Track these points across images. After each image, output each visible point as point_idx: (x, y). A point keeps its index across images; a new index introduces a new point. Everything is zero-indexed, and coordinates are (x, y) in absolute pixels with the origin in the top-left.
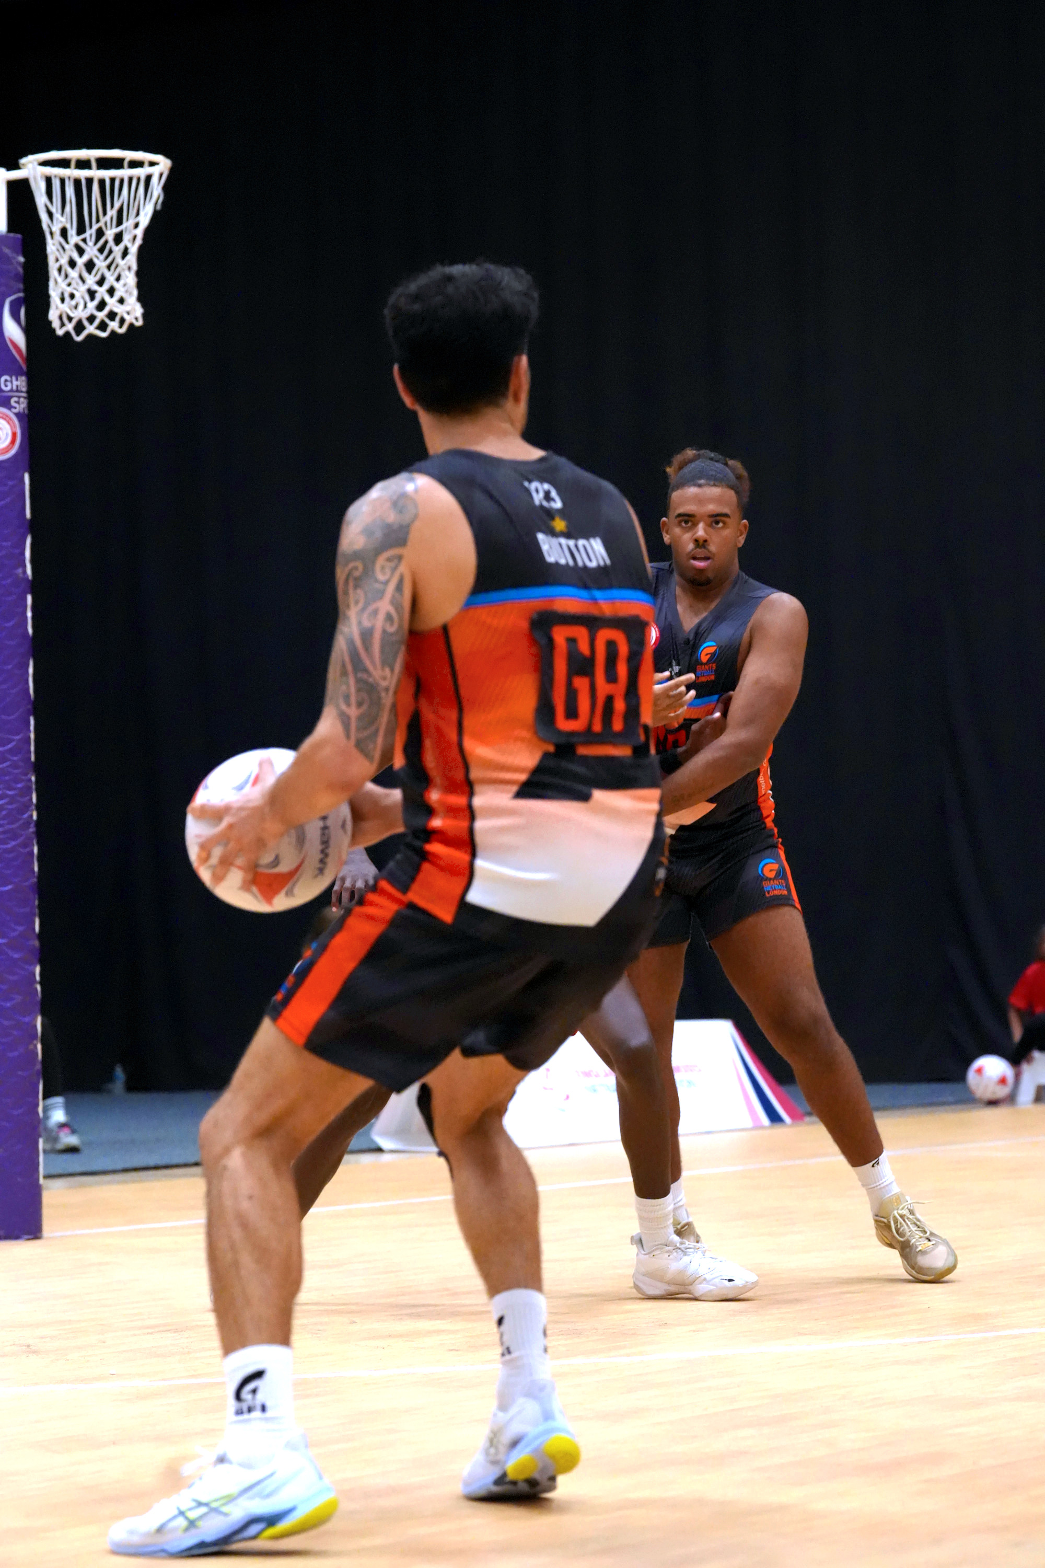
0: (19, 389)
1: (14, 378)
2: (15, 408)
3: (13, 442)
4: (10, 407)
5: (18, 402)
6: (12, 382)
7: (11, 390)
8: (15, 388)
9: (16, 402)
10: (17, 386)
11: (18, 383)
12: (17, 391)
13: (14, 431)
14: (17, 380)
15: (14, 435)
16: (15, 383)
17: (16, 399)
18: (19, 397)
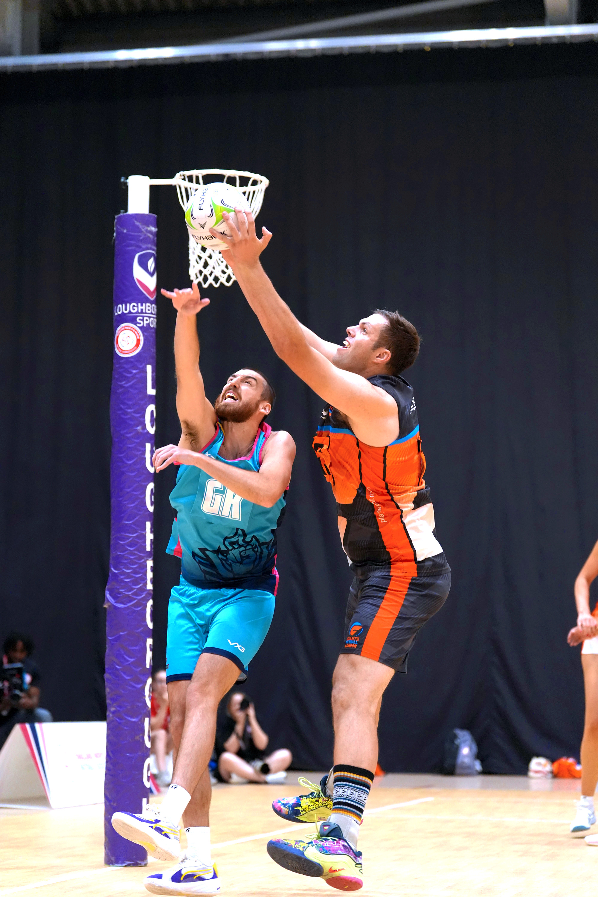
0: (144, 311)
1: (139, 304)
2: (140, 323)
3: (137, 345)
4: (135, 323)
5: (143, 320)
6: (138, 307)
7: (137, 312)
8: (140, 311)
9: (140, 320)
10: (142, 310)
11: (144, 308)
12: (142, 312)
13: (138, 338)
14: (142, 305)
15: (138, 341)
16: (140, 307)
17: (141, 318)
18: (143, 317)
